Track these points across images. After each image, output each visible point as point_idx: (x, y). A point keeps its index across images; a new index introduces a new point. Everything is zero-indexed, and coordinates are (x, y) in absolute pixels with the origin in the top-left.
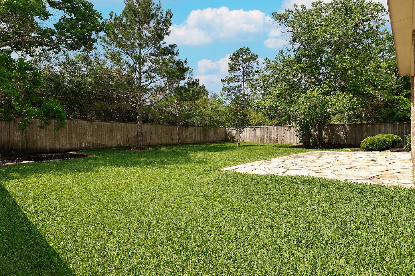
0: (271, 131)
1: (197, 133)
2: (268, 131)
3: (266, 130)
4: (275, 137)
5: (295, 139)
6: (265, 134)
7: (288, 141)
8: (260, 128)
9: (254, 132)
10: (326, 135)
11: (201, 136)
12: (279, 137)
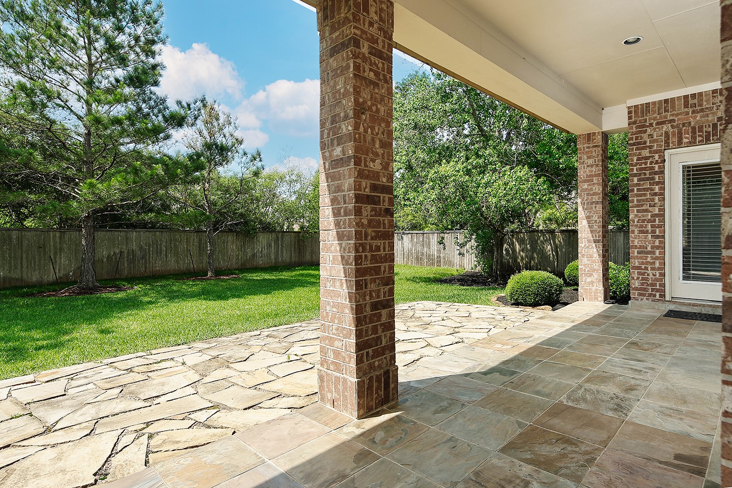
0: (429, 242)
1: (282, 246)
2: (425, 242)
3: (421, 240)
4: (436, 253)
5: (470, 260)
6: (419, 248)
7: (458, 263)
8: (410, 236)
9: (401, 242)
10: (523, 252)
11: (291, 252)
12: (442, 255)
